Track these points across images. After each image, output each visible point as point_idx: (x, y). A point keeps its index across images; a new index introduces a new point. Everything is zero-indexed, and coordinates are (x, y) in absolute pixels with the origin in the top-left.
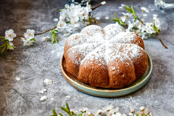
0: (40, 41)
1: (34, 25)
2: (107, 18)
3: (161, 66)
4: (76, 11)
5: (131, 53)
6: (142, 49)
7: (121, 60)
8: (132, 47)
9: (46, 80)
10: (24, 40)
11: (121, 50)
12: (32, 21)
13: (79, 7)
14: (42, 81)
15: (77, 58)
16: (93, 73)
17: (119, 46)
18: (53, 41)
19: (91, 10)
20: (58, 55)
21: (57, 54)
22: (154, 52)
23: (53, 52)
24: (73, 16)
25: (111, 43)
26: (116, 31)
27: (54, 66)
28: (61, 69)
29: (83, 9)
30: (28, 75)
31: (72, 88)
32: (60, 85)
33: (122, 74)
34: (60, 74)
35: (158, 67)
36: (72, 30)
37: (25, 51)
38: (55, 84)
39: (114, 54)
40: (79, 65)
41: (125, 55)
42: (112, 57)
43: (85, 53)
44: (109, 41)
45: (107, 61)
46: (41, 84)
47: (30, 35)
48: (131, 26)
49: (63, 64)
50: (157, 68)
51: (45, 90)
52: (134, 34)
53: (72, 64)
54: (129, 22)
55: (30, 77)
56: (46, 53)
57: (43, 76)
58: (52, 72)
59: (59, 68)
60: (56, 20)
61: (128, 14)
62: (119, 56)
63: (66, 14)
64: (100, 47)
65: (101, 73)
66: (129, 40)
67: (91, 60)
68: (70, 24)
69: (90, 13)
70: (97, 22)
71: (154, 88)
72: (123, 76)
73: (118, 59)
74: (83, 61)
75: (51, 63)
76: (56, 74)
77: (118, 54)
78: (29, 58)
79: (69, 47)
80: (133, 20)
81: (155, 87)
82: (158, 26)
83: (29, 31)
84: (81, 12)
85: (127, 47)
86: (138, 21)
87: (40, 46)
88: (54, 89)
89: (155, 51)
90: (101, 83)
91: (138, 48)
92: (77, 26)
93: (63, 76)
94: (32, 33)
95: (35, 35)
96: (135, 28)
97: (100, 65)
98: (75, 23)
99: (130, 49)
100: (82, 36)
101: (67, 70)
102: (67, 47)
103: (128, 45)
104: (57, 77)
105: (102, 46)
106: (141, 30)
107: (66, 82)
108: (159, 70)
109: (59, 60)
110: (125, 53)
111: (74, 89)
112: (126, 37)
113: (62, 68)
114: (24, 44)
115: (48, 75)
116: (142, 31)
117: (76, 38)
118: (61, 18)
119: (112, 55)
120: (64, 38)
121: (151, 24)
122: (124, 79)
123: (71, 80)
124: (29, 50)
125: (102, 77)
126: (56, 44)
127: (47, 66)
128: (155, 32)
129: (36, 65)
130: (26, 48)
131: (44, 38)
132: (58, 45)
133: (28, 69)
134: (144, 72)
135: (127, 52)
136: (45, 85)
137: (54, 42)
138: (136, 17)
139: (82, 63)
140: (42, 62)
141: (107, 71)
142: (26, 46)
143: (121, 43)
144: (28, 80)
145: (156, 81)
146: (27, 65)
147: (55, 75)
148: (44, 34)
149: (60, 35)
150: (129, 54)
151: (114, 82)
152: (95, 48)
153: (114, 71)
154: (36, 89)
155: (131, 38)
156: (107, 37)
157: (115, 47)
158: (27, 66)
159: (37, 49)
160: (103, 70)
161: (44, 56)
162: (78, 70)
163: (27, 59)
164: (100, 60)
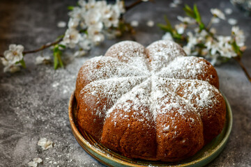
0: (32, 64)
1: (23, 32)
2: (151, 24)
3: (246, 118)
4: (97, 11)
5: (197, 99)
6: (216, 90)
7: (181, 113)
8: (200, 88)
9: (42, 139)
10: (4, 62)
11: (179, 92)
12: (20, 25)
13: (103, 6)
14: (35, 142)
15: (99, 105)
16: (128, 135)
17: (176, 84)
18: (55, 65)
19: (123, 11)
20: (65, 91)
21: (63, 90)
22: (233, 91)
23: (55, 85)
24: (92, 20)
25: (161, 79)
26: (169, 55)
27: (58, 113)
28: (68, 120)
29: (111, 9)
30: (9, 130)
31: (89, 157)
32: (68, 152)
33: (181, 139)
34: (68, 129)
35: (241, 119)
36: (89, 45)
37: (6, 82)
38: (58, 150)
39: (166, 100)
40: (103, 118)
41: (187, 101)
42: (163, 107)
43: (114, 96)
44: (158, 73)
45: (155, 113)
46: (33, 148)
47: (15, 54)
48: (193, 41)
49: (73, 112)
50: (239, 122)
51: (40, 160)
52: (202, 62)
53: (90, 115)
54: (190, 34)
55: (13, 133)
56: (44, 86)
57: (37, 133)
58: (54, 125)
59: (66, 116)
60: (62, 24)
61: (187, 19)
62: (175, 105)
63: (80, 16)
64: (141, 84)
65: (142, 136)
66: (194, 72)
67: (125, 110)
68: (87, 34)
69: (122, 15)
70: (133, 31)
71: (236, 161)
72: (184, 141)
73: (175, 110)
74: (110, 111)
75: (52, 106)
76: (60, 128)
77: (174, 101)
78: (13, 95)
79: (85, 83)
80: (197, 30)
81: (238, 159)
82: (241, 45)
83: (13, 47)
84: (106, 13)
85: (190, 88)
86: (204, 33)
87: (33, 73)
88: (56, 158)
89: (234, 87)
90: (143, 152)
91: (209, 90)
92: (98, 39)
93: (72, 132)
94: (18, 52)
95: (24, 53)
96: (200, 46)
97: (142, 120)
98: (96, 33)
99: (195, 91)
100: (109, 62)
101: (81, 124)
102: (82, 82)
103: (193, 82)
104: (62, 136)
105: (145, 83)
106: (210, 50)
107: (77, 145)
108: (242, 125)
109: (66, 100)
110: (186, 98)
111: (92, 160)
112: (188, 67)
113: (71, 119)
114: (5, 70)
115: (47, 131)
116: (213, 52)
117: (98, 67)
118: (72, 24)
119: (163, 103)
120: (76, 60)
121: (228, 39)
122: (184, 146)
123: (87, 143)
124: (13, 81)
125: (145, 142)
126: (61, 71)
127: (44, 113)
128: (235, 55)
129: (24, 110)
130: (8, 77)
131: (39, 59)
132: (65, 72)
133: (10, 117)
134: (219, 132)
135: (190, 97)
136: (39, 151)
137: (59, 66)
138: (202, 26)
139: (108, 116)
140: (35, 104)
141: (153, 132)
142: (8, 72)
143: (180, 78)
144: (8, 139)
145: (238, 147)
146: (9, 109)
147: (59, 131)
148: (40, 52)
149: (68, 54)
150: (193, 100)
151: (166, 151)
152: (132, 87)
153: (166, 132)
154: (24, 158)
155: (197, 70)
156: (154, 66)
157: (167, 86)
158: (8, 112)
159: (28, 79)
160: (146, 130)
161: (39, 92)
162: (101, 127)
163: (9, 97)
164: (142, 112)
